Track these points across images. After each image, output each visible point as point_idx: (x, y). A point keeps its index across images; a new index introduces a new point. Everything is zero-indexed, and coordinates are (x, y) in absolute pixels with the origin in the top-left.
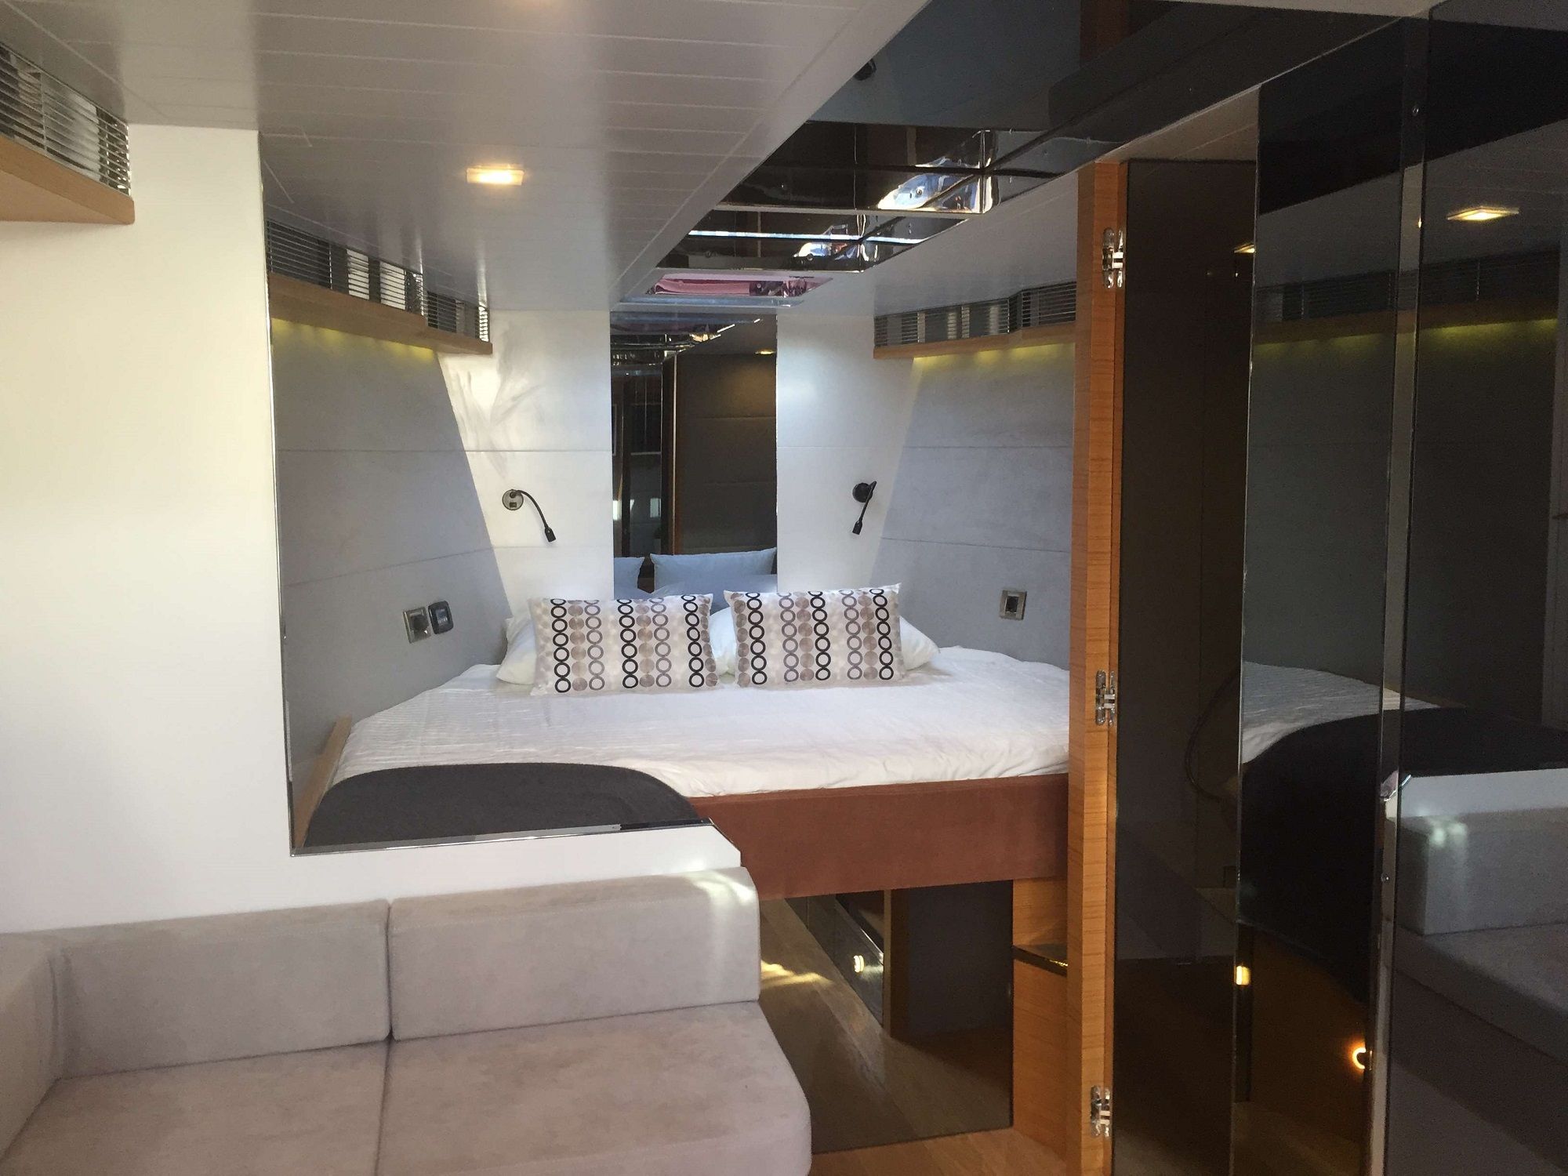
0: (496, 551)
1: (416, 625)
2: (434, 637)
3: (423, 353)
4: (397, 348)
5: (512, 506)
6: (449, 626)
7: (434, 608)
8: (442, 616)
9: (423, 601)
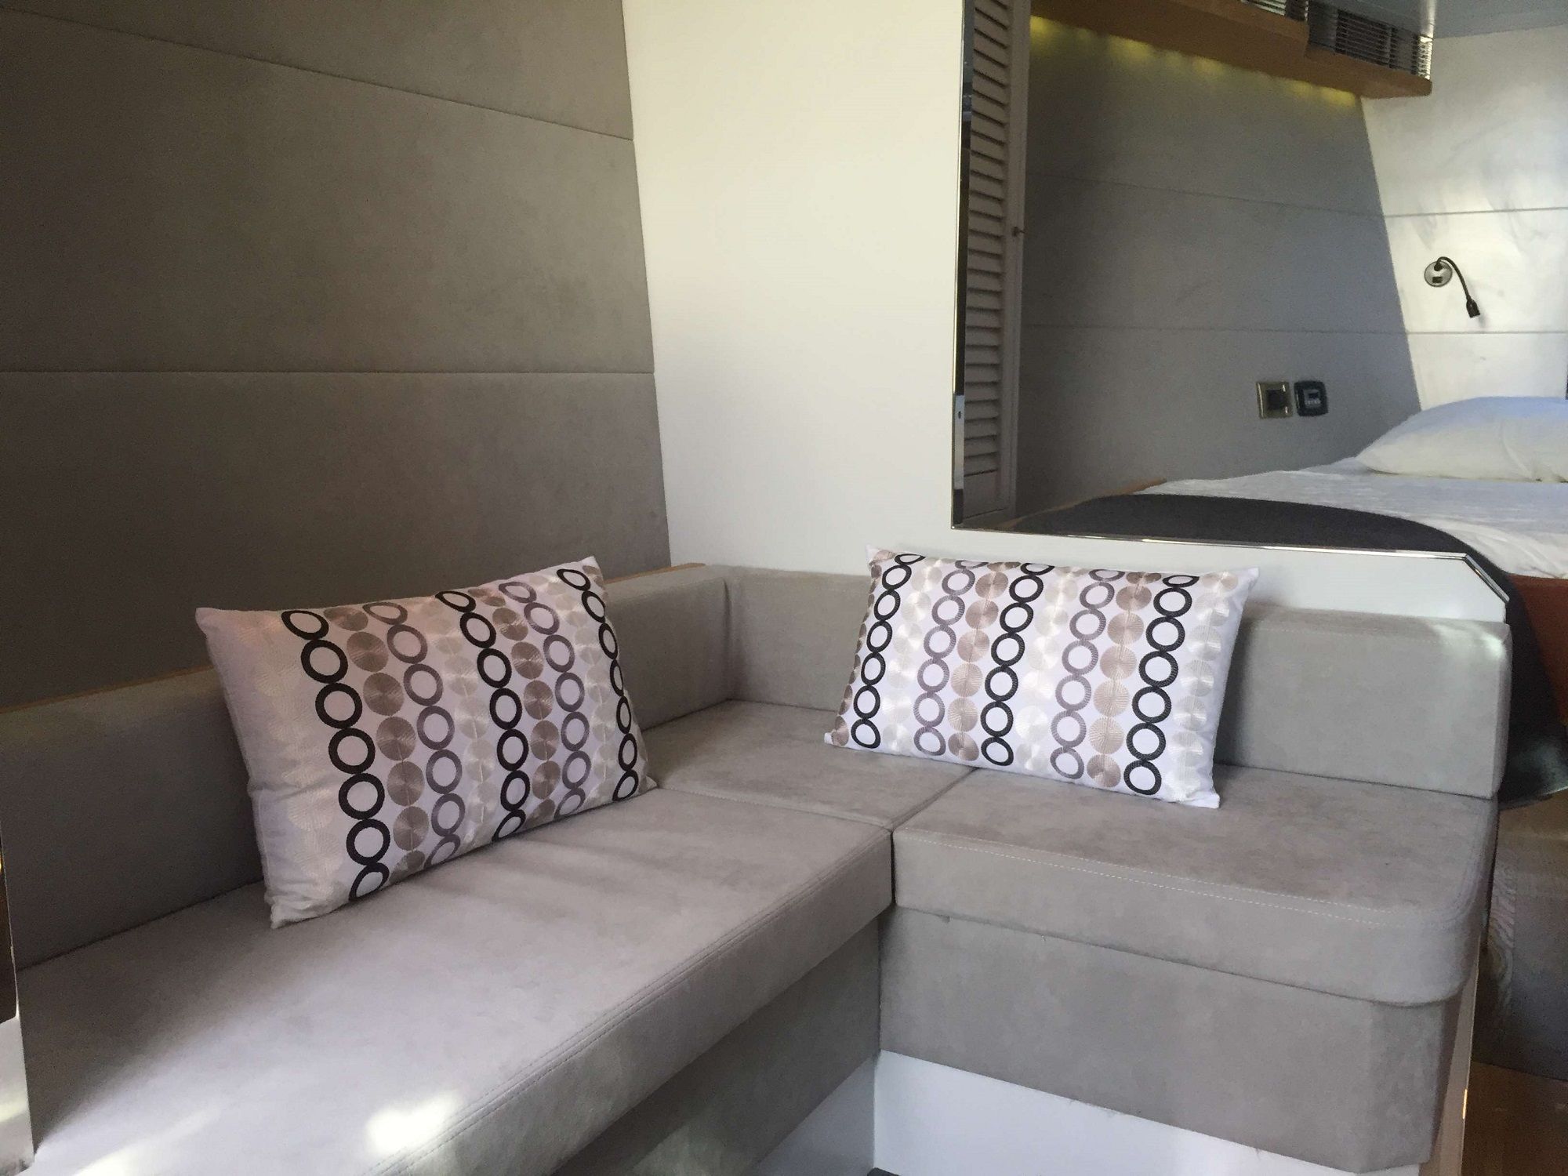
0: (1411, 339)
1: (1274, 401)
2: (1296, 418)
3: (1342, 98)
4: (1302, 89)
5: (1437, 281)
6: (1322, 410)
7: (1300, 387)
8: (1313, 396)
9: (1289, 374)
